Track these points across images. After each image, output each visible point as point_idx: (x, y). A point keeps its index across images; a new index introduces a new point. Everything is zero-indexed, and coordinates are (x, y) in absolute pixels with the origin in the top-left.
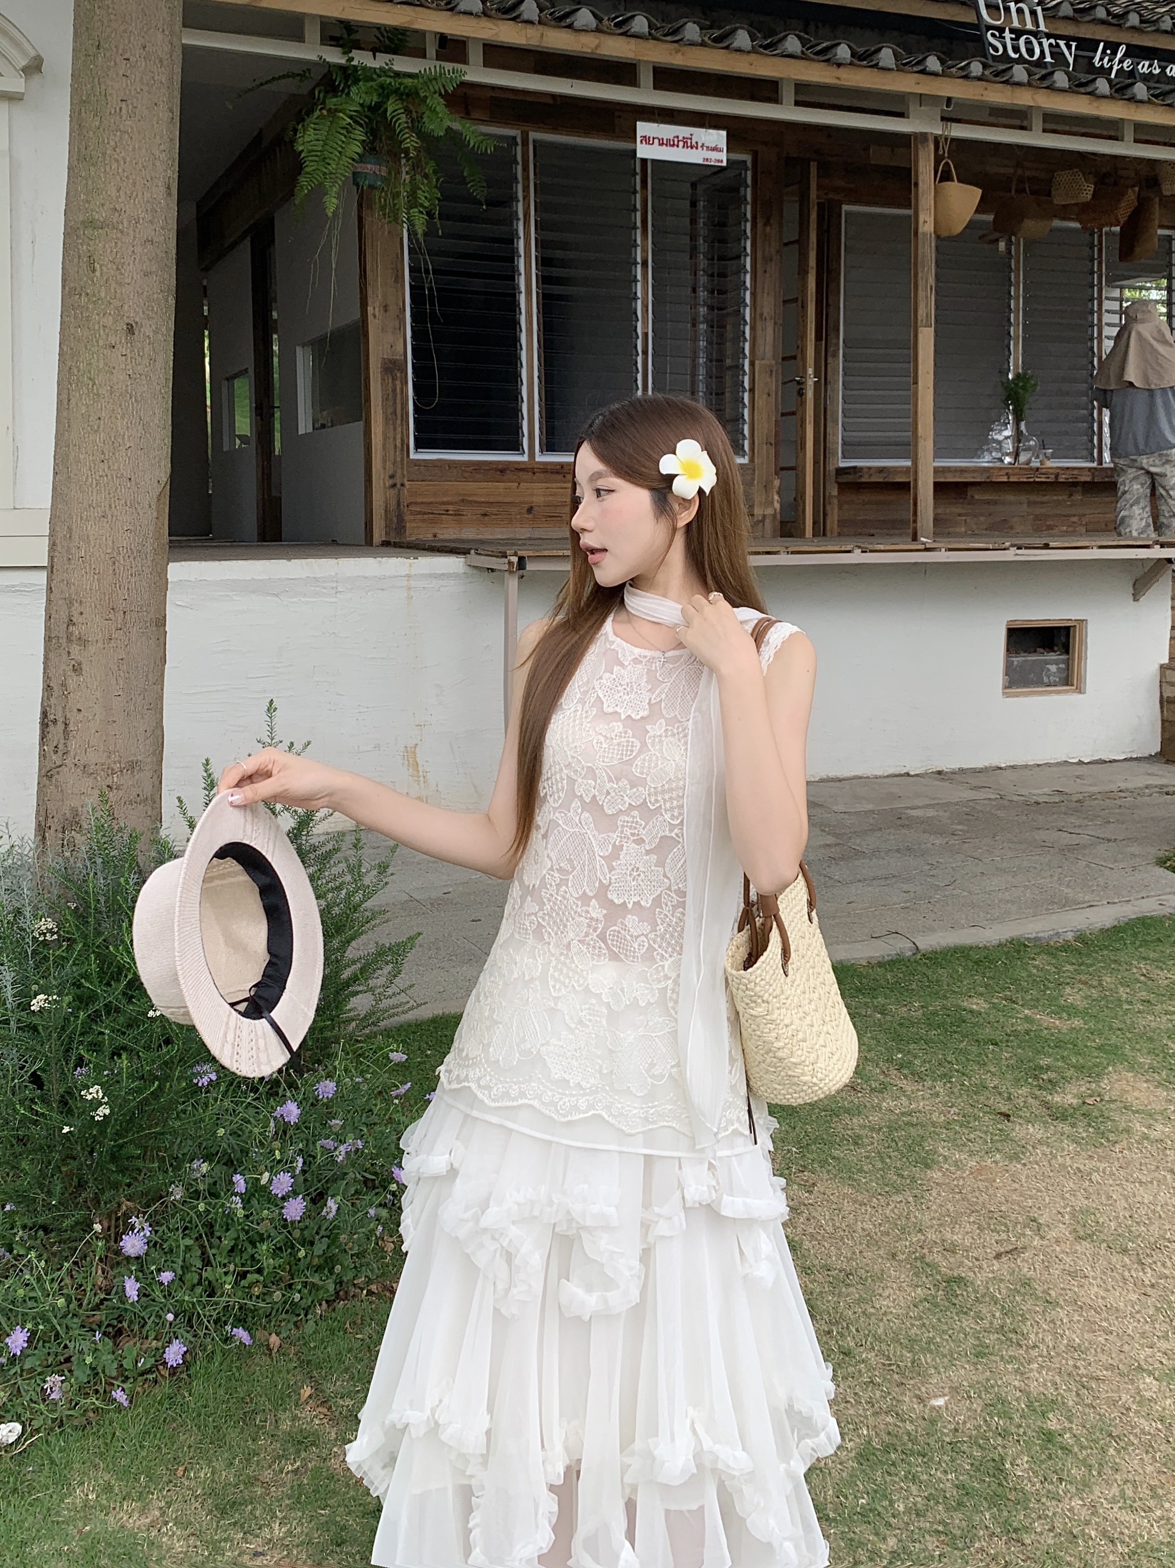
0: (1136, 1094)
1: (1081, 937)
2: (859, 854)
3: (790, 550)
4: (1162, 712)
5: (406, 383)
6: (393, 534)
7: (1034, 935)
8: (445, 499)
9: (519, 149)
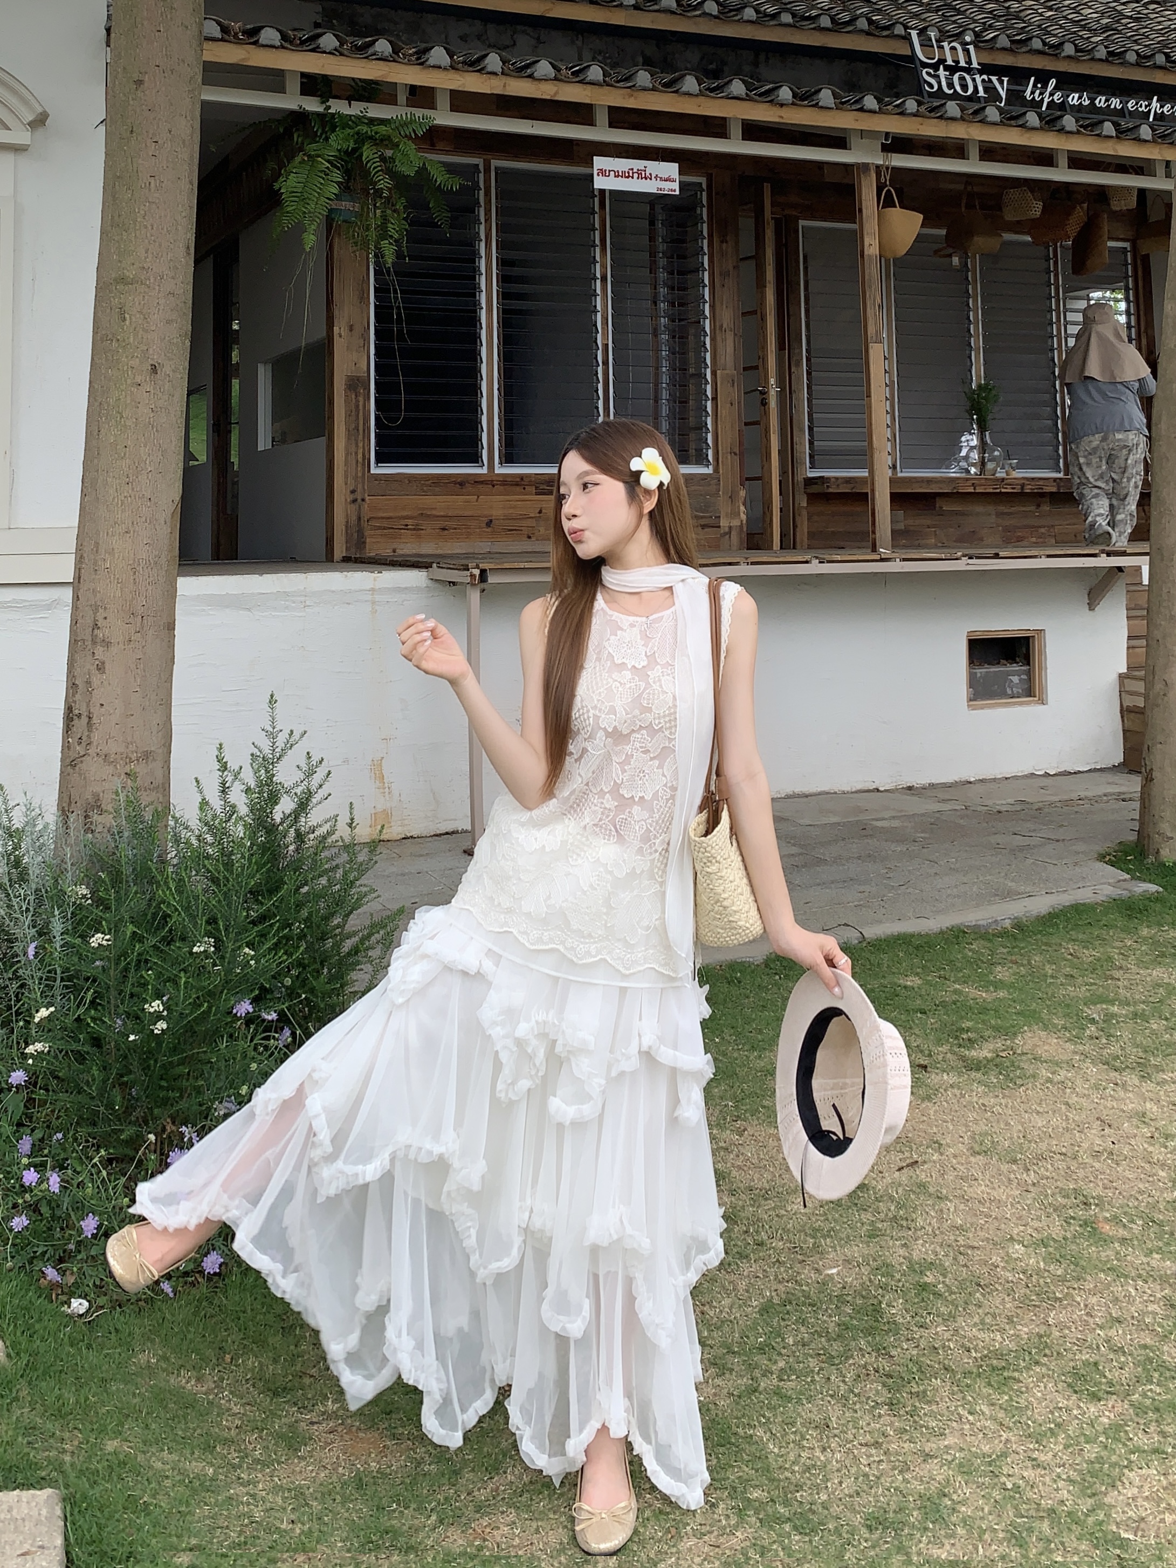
0: (1046, 1048)
1: (1018, 925)
2: (821, 861)
3: (749, 561)
4: (1123, 721)
5: (368, 399)
6: (353, 550)
7: (974, 923)
8: (405, 513)
9: (481, 176)
